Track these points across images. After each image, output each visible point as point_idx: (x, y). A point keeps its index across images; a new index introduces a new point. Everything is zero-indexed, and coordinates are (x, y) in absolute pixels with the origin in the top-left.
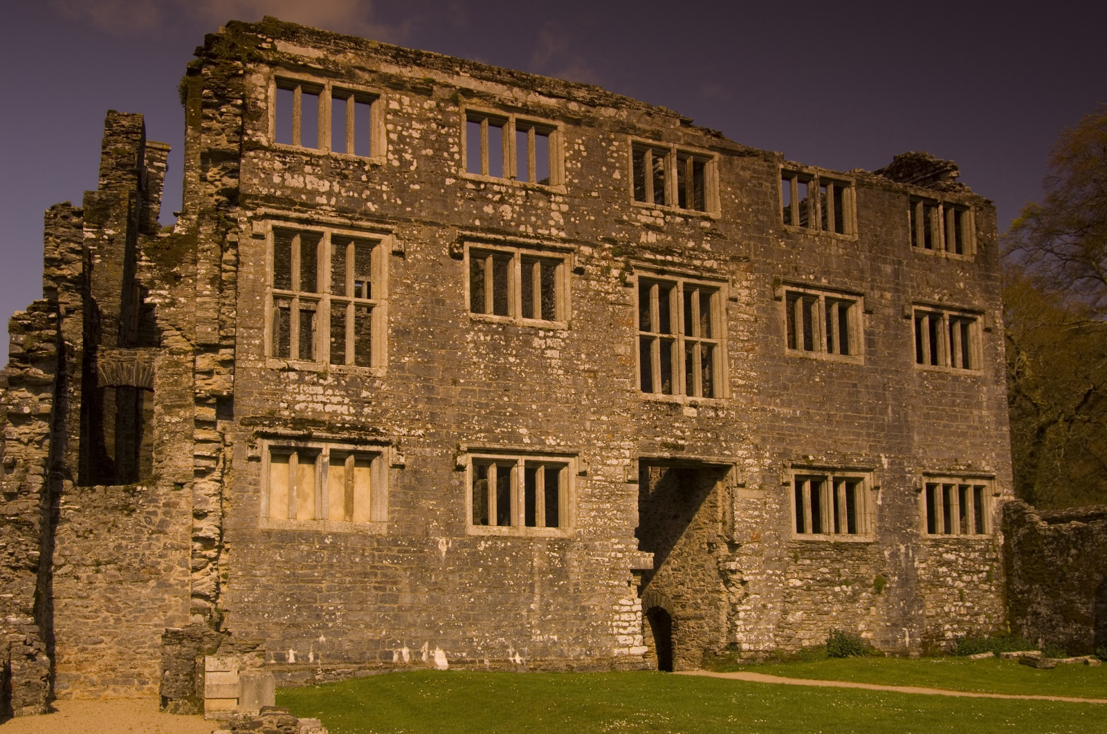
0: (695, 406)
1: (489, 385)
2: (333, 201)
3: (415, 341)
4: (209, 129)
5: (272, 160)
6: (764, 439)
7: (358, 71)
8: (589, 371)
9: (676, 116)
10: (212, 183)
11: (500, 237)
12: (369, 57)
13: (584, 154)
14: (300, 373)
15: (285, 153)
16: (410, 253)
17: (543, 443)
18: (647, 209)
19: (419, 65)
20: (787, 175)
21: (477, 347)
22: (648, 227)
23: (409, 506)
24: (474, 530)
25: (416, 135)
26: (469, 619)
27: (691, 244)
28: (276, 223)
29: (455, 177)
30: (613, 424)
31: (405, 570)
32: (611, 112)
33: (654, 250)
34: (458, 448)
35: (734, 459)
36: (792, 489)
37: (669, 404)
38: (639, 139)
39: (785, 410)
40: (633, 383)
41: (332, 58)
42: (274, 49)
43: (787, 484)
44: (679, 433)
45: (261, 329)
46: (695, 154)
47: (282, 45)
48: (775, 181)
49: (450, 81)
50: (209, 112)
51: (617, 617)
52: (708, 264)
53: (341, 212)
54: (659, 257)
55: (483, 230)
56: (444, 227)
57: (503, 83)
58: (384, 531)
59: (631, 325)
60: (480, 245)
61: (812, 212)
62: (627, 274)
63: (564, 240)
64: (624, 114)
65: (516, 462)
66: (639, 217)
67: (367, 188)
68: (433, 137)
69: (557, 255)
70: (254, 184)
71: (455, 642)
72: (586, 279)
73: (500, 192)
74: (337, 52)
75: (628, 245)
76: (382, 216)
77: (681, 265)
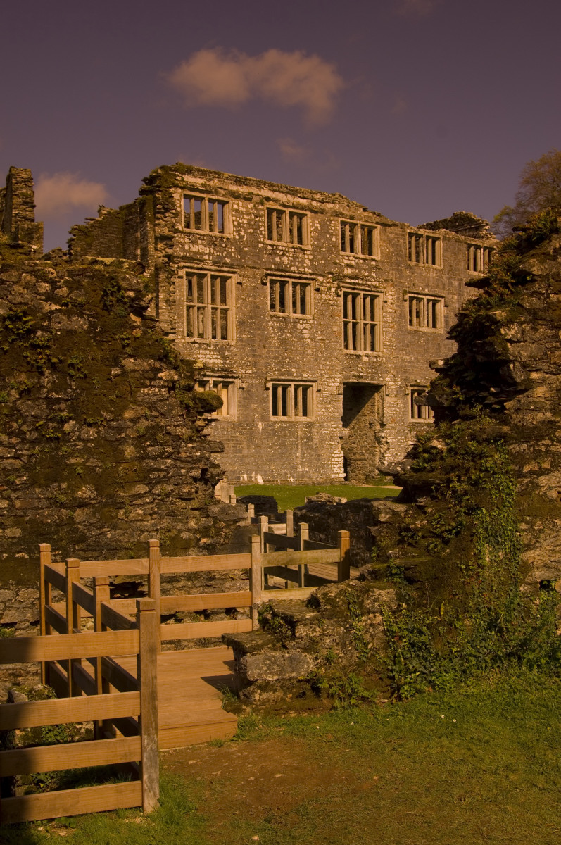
0: (367, 356)
1: (279, 348)
2: (211, 257)
3: (248, 327)
4: (159, 224)
5: (184, 238)
6: (398, 372)
7: (219, 190)
8: (321, 340)
9: (360, 206)
10: (160, 251)
11: (283, 273)
12: (224, 182)
13: (319, 228)
14: (200, 344)
15: (190, 234)
16: (244, 283)
17: (302, 375)
18: (347, 256)
19: (246, 185)
20: (411, 235)
21: (274, 330)
22: (348, 266)
23: (246, 407)
24: (273, 418)
25: (245, 222)
26: (271, 461)
27: (367, 274)
28: (187, 270)
29: (263, 244)
30: (332, 366)
31: (245, 438)
32: (331, 205)
33: (350, 278)
34: (266, 379)
35: (384, 382)
36: (410, 396)
37: (356, 356)
38: (344, 219)
39: (407, 357)
40: (341, 345)
41: (208, 184)
42: (183, 180)
43: (407, 394)
44: (360, 370)
45: (183, 323)
46: (368, 226)
47: (186, 178)
48: (405, 239)
49: (260, 193)
50: (158, 215)
51: (333, 460)
52: (374, 284)
53: (215, 263)
54: (353, 281)
55: (275, 270)
56: (258, 269)
57: (283, 192)
58: (236, 420)
59: (339, 316)
60: (274, 278)
61: (421, 254)
62: (339, 290)
63: (311, 274)
64: (337, 206)
65: (290, 385)
66: (344, 260)
67: (225, 250)
68: (253, 223)
69: (308, 282)
70: (177, 251)
71: (266, 472)
72: (321, 294)
73: (282, 250)
74: (210, 180)
75: (338, 275)
76: (232, 265)
77: (362, 285)
